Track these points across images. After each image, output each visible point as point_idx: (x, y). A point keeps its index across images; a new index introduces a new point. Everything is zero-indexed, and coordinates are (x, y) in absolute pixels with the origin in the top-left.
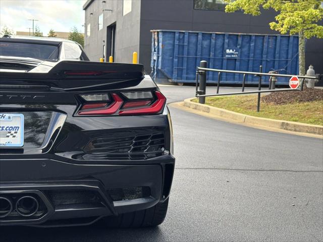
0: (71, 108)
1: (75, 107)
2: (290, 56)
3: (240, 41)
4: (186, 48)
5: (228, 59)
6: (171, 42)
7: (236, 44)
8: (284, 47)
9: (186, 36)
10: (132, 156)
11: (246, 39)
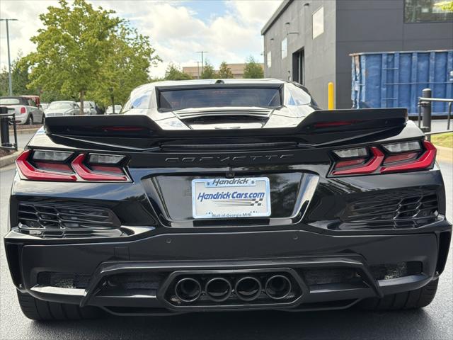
0: (323, 169)
4: (397, 74)
6: (377, 67)
9: (397, 58)
10: (398, 223)
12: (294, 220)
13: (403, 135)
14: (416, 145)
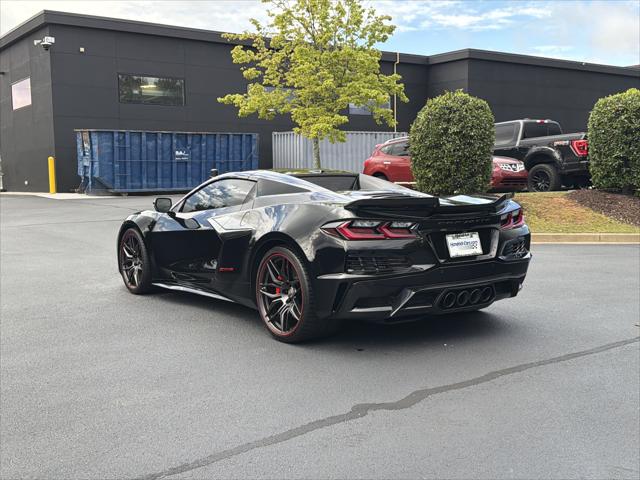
2: (244, 156)
3: (190, 142)
4: (128, 151)
5: (178, 162)
6: (110, 144)
7: (185, 144)
8: (237, 147)
9: (127, 136)
11: (197, 139)
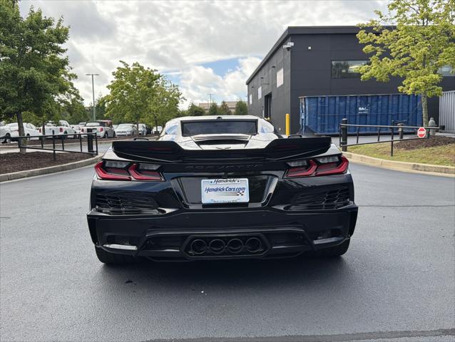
1: (283, 172)
10: (326, 206)
12: (263, 204)
13: (329, 152)
14: (337, 159)
